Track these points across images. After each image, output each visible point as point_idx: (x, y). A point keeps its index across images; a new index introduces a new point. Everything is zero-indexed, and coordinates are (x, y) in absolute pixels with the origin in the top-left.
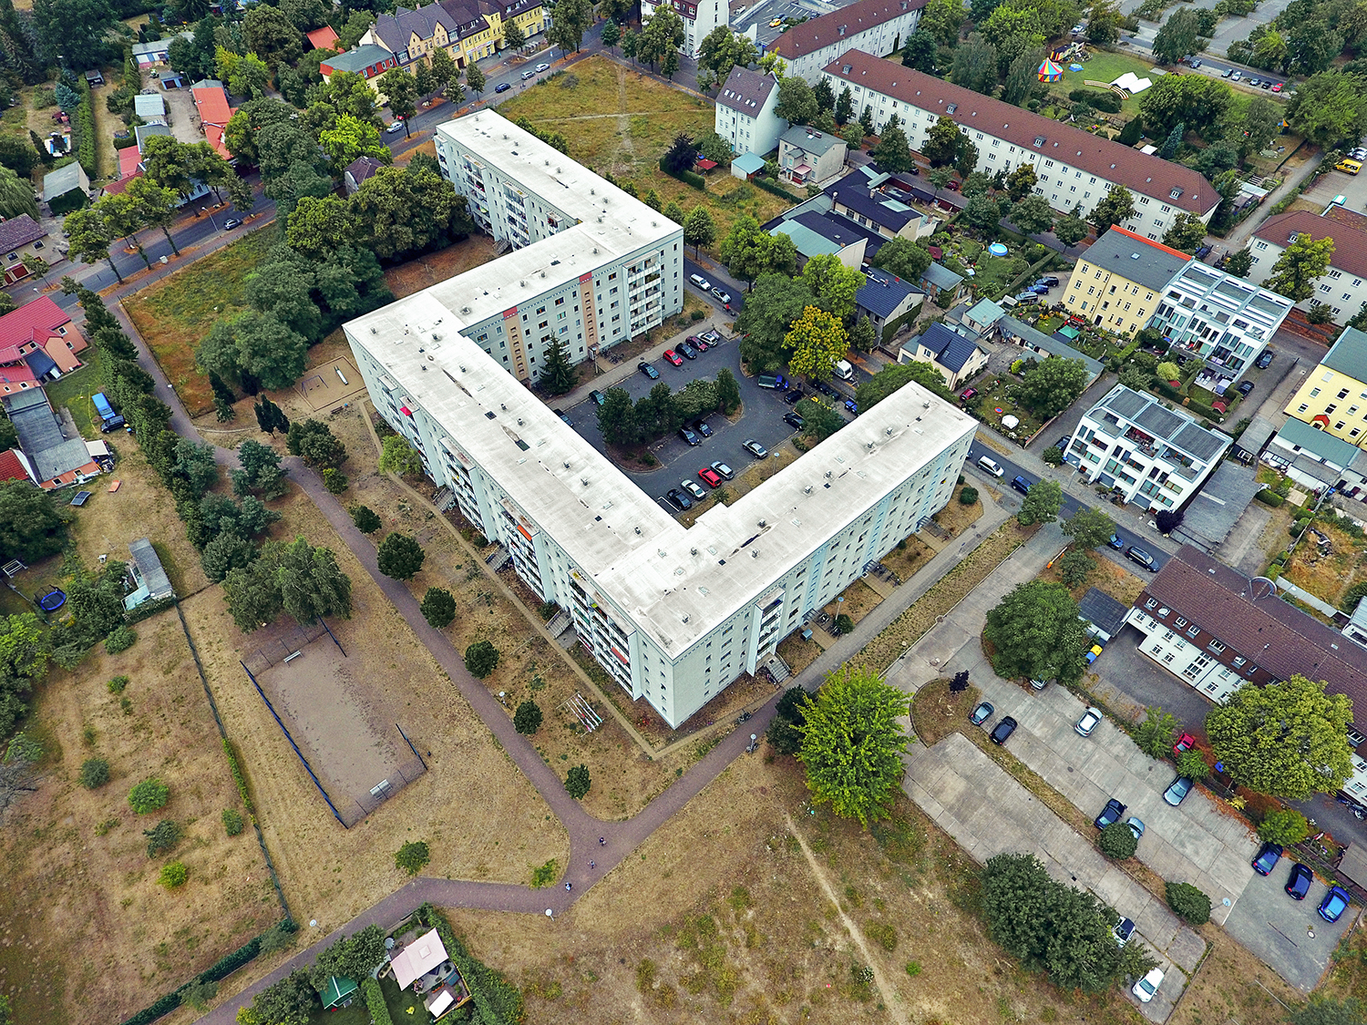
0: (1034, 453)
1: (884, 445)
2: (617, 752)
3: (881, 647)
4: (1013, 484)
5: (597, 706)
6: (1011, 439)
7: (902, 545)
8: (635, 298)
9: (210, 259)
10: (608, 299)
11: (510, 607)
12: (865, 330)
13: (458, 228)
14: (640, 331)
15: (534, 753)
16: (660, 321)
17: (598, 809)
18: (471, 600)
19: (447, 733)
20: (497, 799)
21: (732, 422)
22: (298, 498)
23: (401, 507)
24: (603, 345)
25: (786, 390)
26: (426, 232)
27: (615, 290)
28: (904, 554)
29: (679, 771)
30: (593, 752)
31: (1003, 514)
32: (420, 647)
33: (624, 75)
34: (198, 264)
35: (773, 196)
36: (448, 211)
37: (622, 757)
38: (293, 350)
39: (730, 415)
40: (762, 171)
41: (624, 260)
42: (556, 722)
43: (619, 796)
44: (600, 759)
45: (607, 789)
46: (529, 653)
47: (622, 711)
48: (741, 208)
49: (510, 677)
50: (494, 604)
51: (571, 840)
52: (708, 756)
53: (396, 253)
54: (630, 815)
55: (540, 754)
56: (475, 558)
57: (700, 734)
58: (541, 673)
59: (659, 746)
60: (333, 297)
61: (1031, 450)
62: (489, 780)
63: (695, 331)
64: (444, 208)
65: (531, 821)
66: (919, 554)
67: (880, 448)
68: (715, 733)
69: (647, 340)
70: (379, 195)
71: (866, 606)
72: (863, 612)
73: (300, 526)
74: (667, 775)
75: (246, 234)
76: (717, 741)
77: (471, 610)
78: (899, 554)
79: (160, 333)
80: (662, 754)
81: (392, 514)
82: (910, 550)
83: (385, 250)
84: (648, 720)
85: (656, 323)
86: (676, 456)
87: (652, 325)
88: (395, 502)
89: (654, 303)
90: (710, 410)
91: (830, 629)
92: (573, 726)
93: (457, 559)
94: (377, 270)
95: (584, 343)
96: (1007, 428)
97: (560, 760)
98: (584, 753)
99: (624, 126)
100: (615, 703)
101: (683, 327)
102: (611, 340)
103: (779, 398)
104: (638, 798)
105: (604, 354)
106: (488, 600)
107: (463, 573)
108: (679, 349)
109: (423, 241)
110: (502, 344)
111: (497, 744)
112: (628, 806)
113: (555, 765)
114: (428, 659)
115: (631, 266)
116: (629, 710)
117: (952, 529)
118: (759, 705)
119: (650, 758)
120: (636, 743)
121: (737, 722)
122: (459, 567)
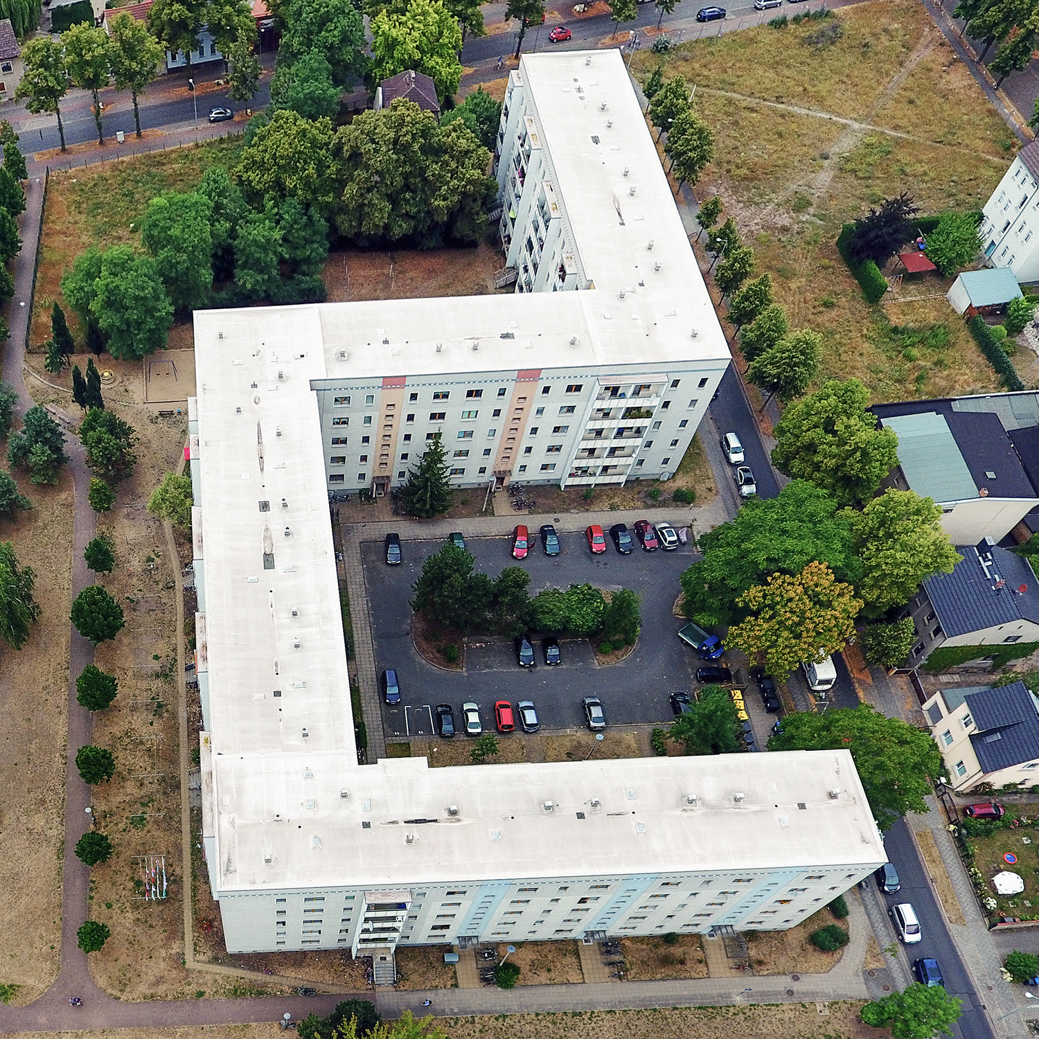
0: (999, 945)
1: (714, 810)
2: (159, 935)
3: (528, 1027)
4: (916, 964)
5: (176, 881)
6: (983, 906)
7: (670, 939)
8: (599, 433)
9: (166, 155)
10: (553, 417)
11: (173, 729)
12: (895, 638)
13: (462, 228)
14: (584, 481)
15: (86, 882)
16: (623, 479)
17: (100, 972)
18: (143, 699)
19: (27, 813)
20: (24, 900)
21: (598, 663)
22: (63, 496)
23: (150, 560)
24: (516, 477)
25: (711, 660)
26: (413, 218)
27: (571, 409)
28: (662, 951)
29: (201, 994)
30: (138, 919)
31: (858, 989)
32: (63, 716)
33: (929, 52)
34: (149, 157)
35: (982, 360)
36: (456, 198)
37: (160, 943)
38: (153, 317)
39: (604, 653)
40: (1000, 311)
41: (603, 371)
42: (127, 869)
43: (128, 975)
44: (139, 930)
45: (124, 961)
46: (155, 786)
47: (195, 900)
48: (909, 358)
49: (119, 799)
50: (161, 716)
51: (57, 980)
52: (239, 1000)
53: (359, 235)
54: (123, 998)
55: (91, 886)
56: (178, 658)
57: (250, 975)
58: (150, 814)
59: (201, 957)
60: (244, 267)
61: (1000, 938)
62: (30, 880)
63: (658, 517)
64: (453, 191)
65: (37, 939)
66: (682, 962)
67: (704, 810)
68: (265, 985)
69: (585, 497)
70: (373, 141)
71: (553, 975)
72: (544, 977)
73: (45, 527)
74: (187, 989)
75: (225, 136)
76: (261, 993)
77: (134, 709)
78: (656, 946)
79: (60, 232)
80: (199, 966)
81: (136, 563)
82: (677, 951)
83: (345, 224)
84: (211, 926)
85: (615, 479)
86: (490, 667)
87: (607, 480)
88: (148, 551)
89: (626, 452)
90: (576, 633)
91: (484, 971)
92: (139, 883)
93: (161, 648)
94: (319, 249)
95: (491, 463)
96: (994, 889)
97: (104, 907)
98: (129, 915)
99: (845, 145)
100: (195, 889)
101: (650, 502)
102: (534, 475)
103: (692, 666)
104: (143, 989)
105: (514, 490)
106: (158, 708)
107: (156, 666)
108: (615, 531)
109: (401, 228)
110: (368, 420)
111: (61, 853)
112: (128, 989)
113: (95, 907)
114: (61, 732)
115: (612, 383)
116: (201, 905)
117: (760, 963)
118: (333, 990)
119: (184, 963)
120: (183, 939)
121: (295, 990)
122: (156, 658)
